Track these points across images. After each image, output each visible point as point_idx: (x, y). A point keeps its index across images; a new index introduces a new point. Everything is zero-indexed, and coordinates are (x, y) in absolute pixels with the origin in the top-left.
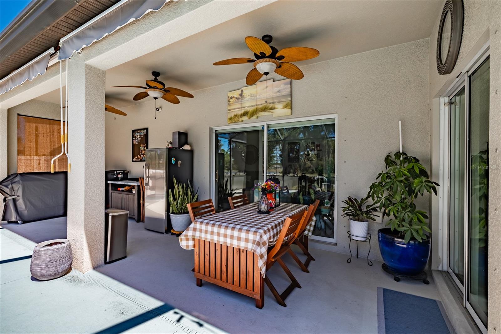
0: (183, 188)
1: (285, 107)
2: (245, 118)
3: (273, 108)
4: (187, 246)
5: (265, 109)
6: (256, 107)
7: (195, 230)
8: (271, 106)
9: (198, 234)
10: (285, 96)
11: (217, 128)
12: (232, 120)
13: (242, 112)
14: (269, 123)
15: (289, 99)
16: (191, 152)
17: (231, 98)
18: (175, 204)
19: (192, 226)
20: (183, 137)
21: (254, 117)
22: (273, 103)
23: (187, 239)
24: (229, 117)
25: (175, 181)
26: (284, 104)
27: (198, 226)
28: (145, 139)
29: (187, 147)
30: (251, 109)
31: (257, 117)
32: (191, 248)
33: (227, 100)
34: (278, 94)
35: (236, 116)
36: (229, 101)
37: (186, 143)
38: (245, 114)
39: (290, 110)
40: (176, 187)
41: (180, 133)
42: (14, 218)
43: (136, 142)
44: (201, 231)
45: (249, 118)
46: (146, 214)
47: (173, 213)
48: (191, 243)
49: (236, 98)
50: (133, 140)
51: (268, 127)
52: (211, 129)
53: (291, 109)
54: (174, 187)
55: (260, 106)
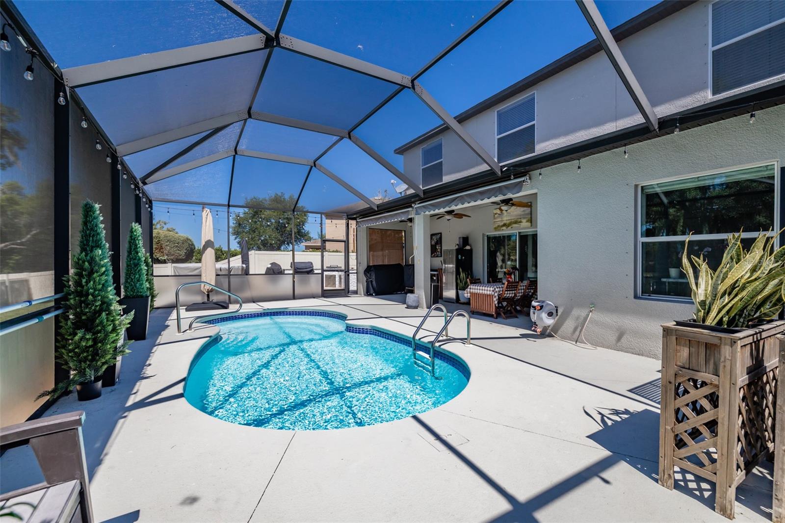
0: (466, 275)
1: (527, 221)
2: (504, 228)
3: (521, 222)
4: (467, 296)
5: (516, 222)
6: (510, 221)
7: (470, 289)
8: (519, 220)
9: (472, 290)
10: (527, 214)
11: (488, 234)
12: (496, 229)
13: (503, 223)
14: (520, 231)
15: (530, 216)
16: (471, 251)
17: (496, 214)
18: (461, 284)
19: (469, 287)
20: (465, 240)
21: (510, 228)
22: (520, 218)
23: (467, 293)
24: (494, 227)
25: (461, 270)
26: (527, 219)
27: (472, 287)
28: (439, 242)
29: (468, 248)
30: (508, 222)
31: (512, 228)
32: (469, 297)
33: (493, 215)
34: (523, 213)
35: (498, 226)
36: (494, 216)
37: (468, 244)
38: (504, 225)
39: (530, 224)
40: (462, 273)
41: (464, 238)
42: (372, 291)
43: (433, 243)
44: (473, 289)
45: (507, 228)
46: (444, 296)
47: (460, 290)
48: (469, 295)
49: (499, 214)
50: (431, 241)
51: (519, 233)
52: (483, 235)
53: (531, 222)
54: (460, 274)
55: (513, 220)
